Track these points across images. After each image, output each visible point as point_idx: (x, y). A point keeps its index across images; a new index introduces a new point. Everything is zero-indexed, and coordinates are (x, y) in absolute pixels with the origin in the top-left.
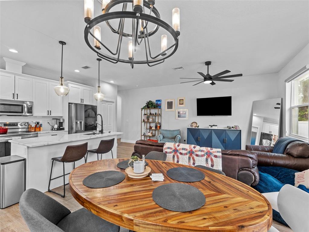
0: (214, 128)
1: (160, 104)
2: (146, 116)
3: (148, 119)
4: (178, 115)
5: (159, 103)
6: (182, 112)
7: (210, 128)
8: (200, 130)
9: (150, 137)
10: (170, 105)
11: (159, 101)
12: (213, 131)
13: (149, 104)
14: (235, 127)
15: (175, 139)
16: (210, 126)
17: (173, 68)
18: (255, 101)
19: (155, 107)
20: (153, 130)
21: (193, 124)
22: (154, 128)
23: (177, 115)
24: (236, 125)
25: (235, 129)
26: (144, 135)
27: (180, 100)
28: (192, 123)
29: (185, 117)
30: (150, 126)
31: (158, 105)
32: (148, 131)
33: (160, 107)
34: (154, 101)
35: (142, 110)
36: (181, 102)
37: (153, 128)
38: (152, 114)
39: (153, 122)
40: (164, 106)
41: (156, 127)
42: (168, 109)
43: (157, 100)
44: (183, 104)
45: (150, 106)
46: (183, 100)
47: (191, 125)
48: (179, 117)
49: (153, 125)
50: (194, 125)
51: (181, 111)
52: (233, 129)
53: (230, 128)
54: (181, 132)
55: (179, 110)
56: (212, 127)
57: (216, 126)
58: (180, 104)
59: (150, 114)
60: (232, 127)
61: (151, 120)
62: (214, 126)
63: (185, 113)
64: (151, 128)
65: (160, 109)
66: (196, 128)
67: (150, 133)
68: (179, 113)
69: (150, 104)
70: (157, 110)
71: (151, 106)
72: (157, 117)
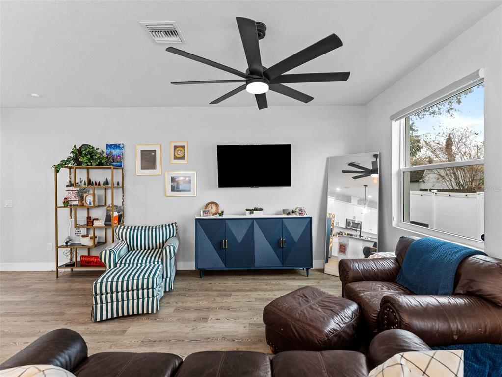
0: (257, 215)
1: (119, 156)
2: (75, 189)
3: (82, 199)
4: (172, 185)
5: (115, 152)
6: (181, 178)
7: (249, 216)
8: (226, 221)
9: (89, 249)
10: (148, 159)
11: (117, 146)
12: (255, 223)
13: (81, 153)
14: (298, 210)
15: (162, 251)
16: (247, 210)
17: (141, 25)
18: (330, 157)
19: (100, 164)
20: (100, 228)
21: (209, 208)
22: (100, 223)
23: (169, 184)
24: (300, 206)
25: (298, 216)
26: (69, 244)
27: (176, 147)
28: (207, 205)
29: (190, 191)
30: (89, 218)
31: (113, 157)
32: (84, 231)
33: (118, 164)
34: (100, 145)
35: (57, 171)
36: (179, 152)
37: (96, 224)
38: (92, 184)
39: (99, 206)
40: (132, 160)
41: (108, 219)
42: (142, 169)
43: (109, 143)
44: (183, 158)
45: (85, 159)
46: (183, 147)
47: (204, 211)
48: (173, 189)
49: (99, 214)
50: (213, 209)
51: (181, 175)
52: (293, 216)
53: (288, 214)
54: (180, 229)
55: (174, 174)
56: (252, 213)
57: (261, 209)
58: (176, 158)
59: (90, 182)
60: (293, 212)
61: (89, 199)
62: (256, 209)
63: (190, 182)
64: (90, 221)
65: (120, 171)
66: (217, 217)
67: (89, 238)
68: (173, 180)
69: (86, 155)
70: (110, 171)
71: (89, 159)
72: (109, 192)
